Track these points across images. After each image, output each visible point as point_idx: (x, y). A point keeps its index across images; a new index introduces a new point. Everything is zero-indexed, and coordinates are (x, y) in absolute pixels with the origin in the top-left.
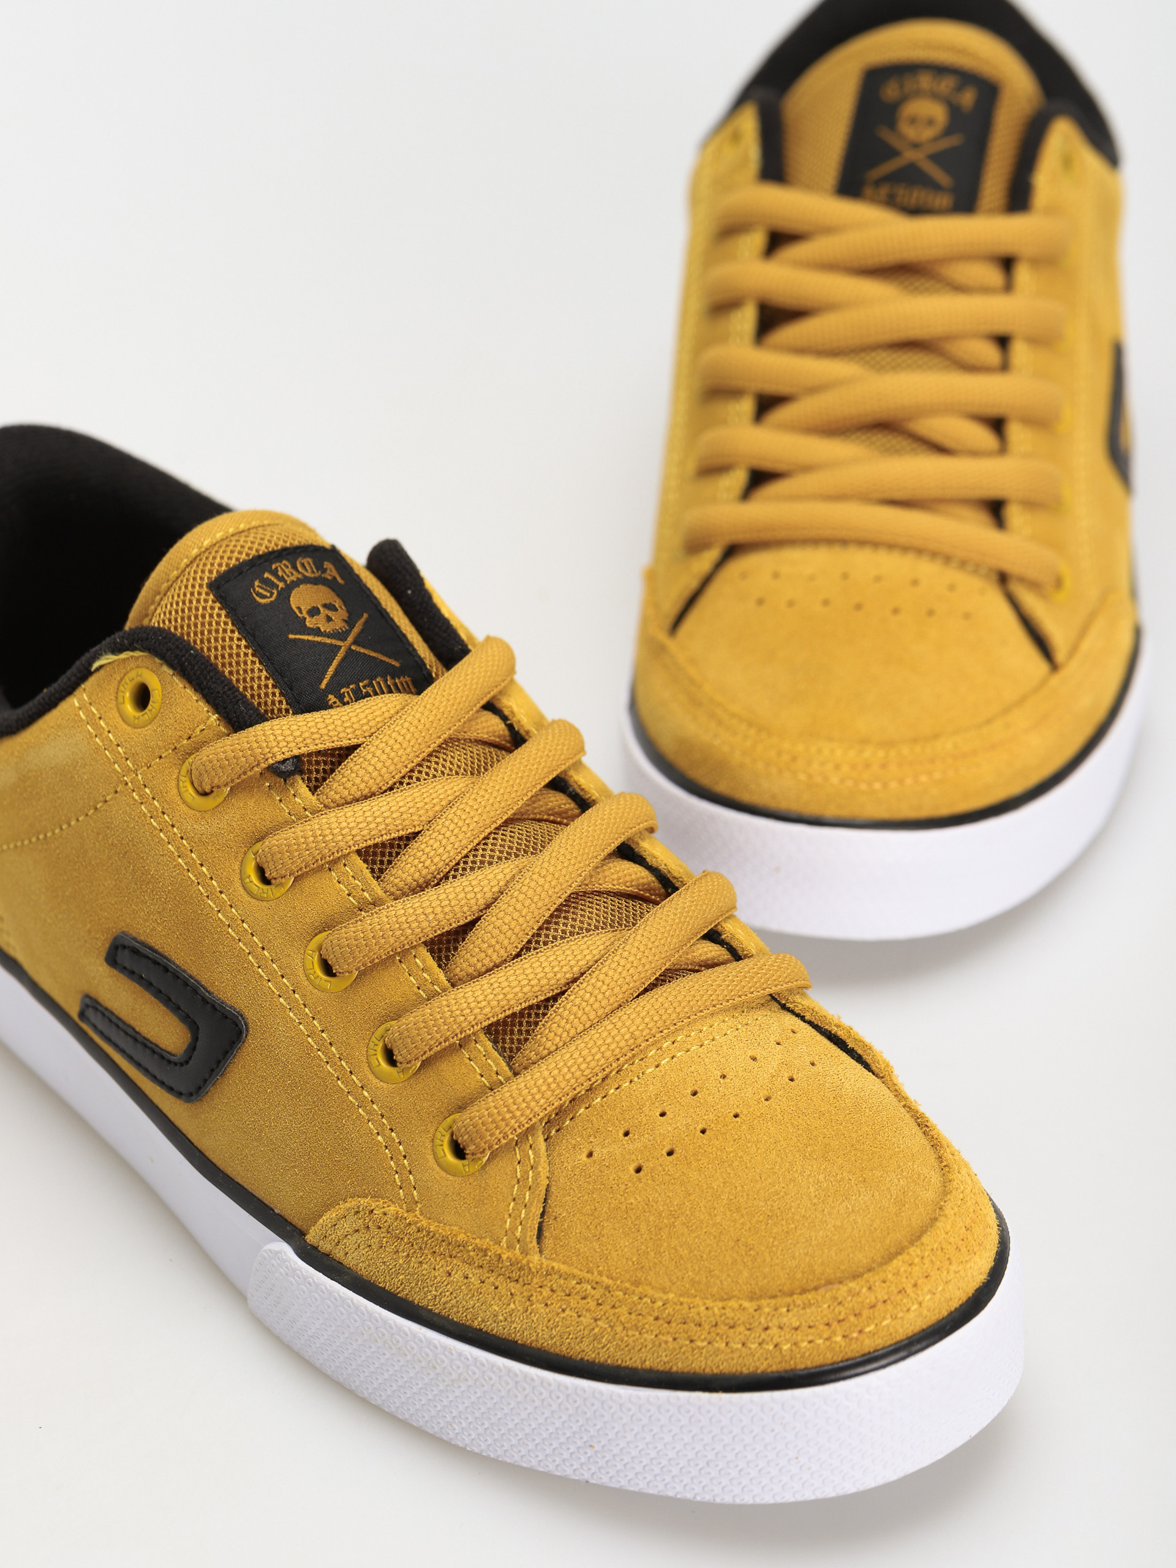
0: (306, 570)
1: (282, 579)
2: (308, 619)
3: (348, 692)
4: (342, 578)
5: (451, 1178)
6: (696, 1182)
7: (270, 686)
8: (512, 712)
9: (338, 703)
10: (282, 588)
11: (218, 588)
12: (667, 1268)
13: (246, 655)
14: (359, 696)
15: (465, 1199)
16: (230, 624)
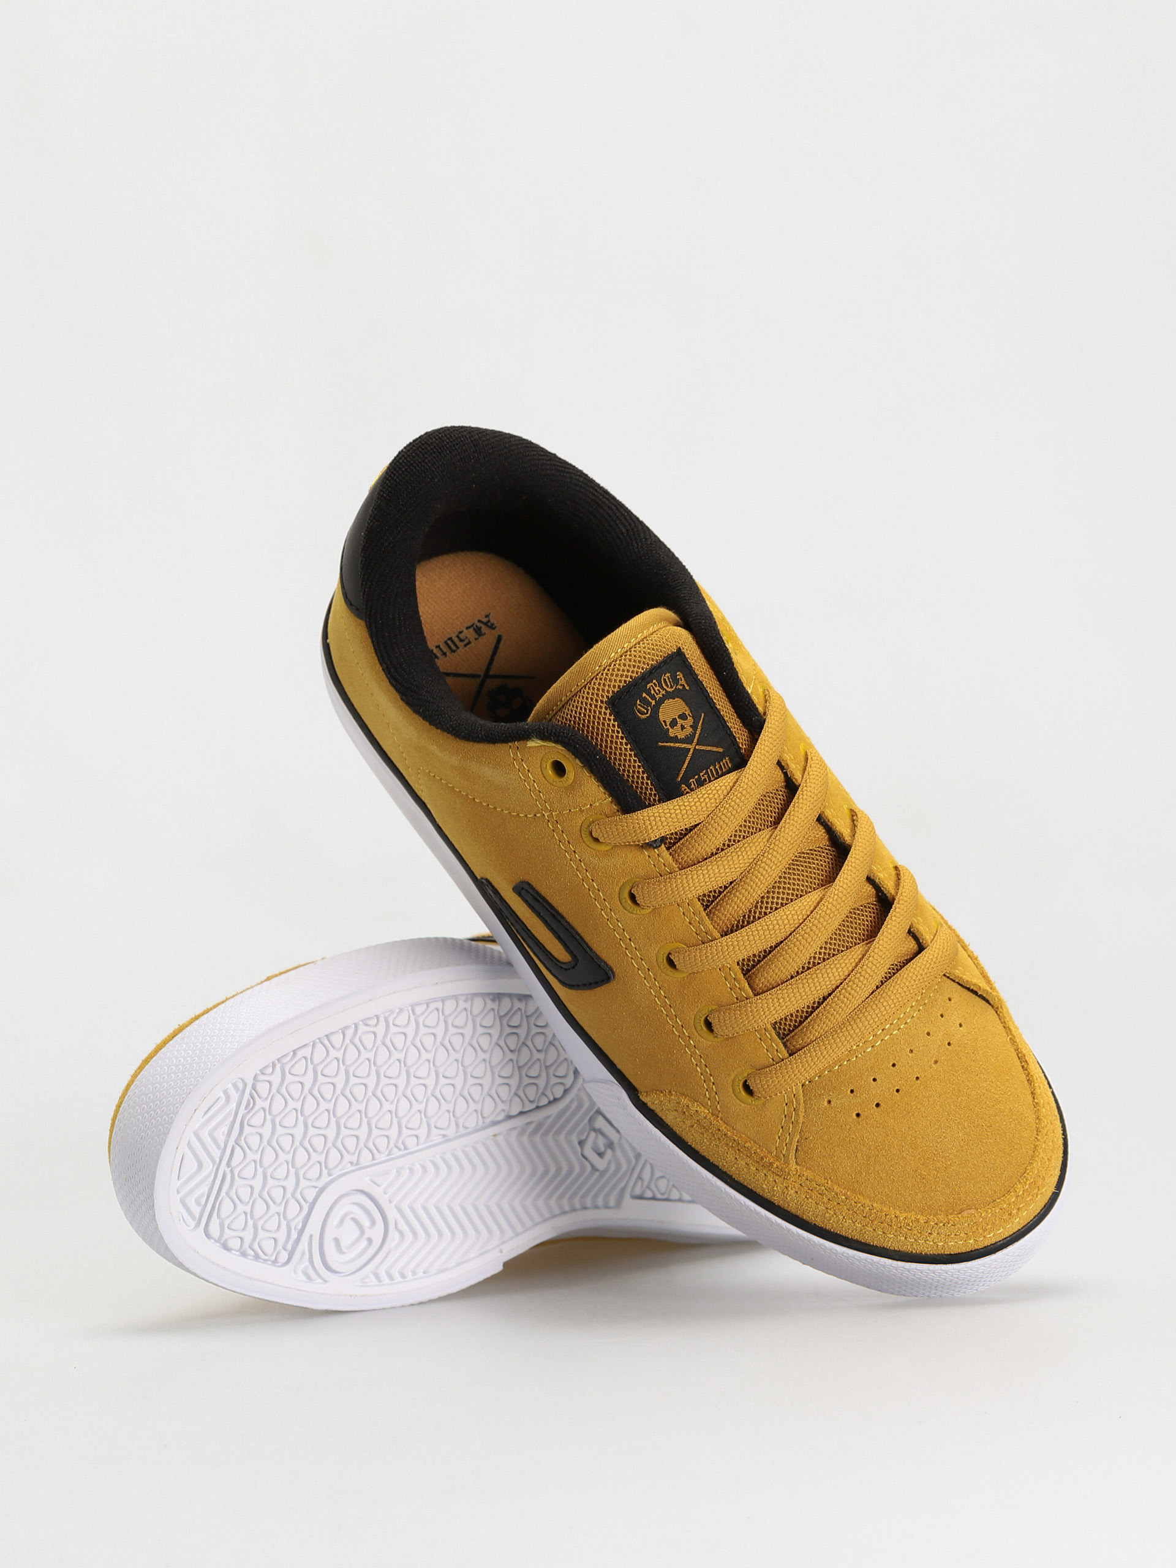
0: (668, 687)
1: (653, 697)
2: (671, 730)
3: (693, 782)
4: (688, 685)
5: (743, 1105)
6: (892, 1127)
7: (645, 778)
8: (787, 764)
9: (688, 790)
10: (654, 705)
11: (613, 705)
12: (873, 1184)
13: (630, 755)
14: (701, 783)
15: (751, 1120)
16: (621, 733)
